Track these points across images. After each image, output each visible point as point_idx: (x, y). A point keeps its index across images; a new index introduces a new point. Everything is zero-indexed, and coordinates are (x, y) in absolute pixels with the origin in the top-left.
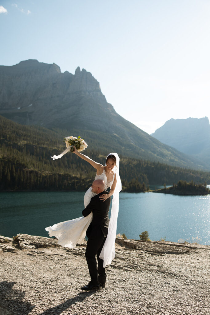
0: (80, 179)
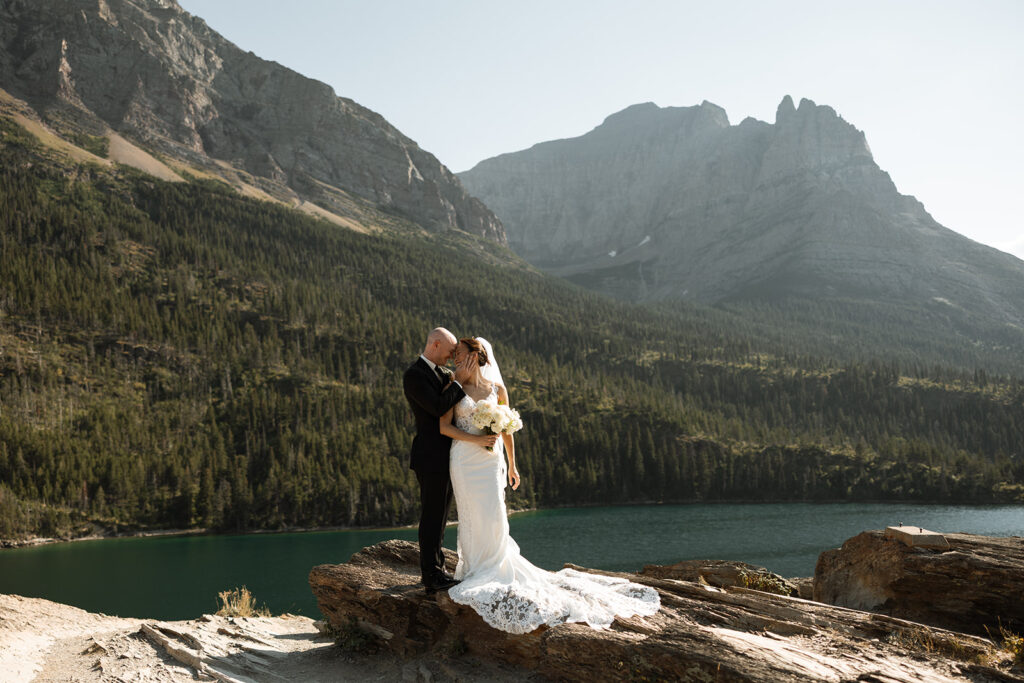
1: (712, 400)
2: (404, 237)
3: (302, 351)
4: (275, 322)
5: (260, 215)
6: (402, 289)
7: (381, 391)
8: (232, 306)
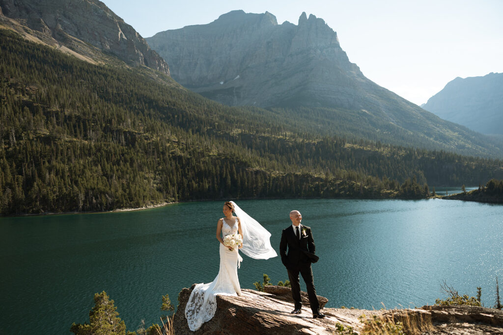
0: (326, 181)
1: (264, 152)
2: (116, 68)
3: (57, 123)
4: (42, 107)
5: (35, 50)
6: (114, 94)
7: (99, 143)
8: (18, 98)
